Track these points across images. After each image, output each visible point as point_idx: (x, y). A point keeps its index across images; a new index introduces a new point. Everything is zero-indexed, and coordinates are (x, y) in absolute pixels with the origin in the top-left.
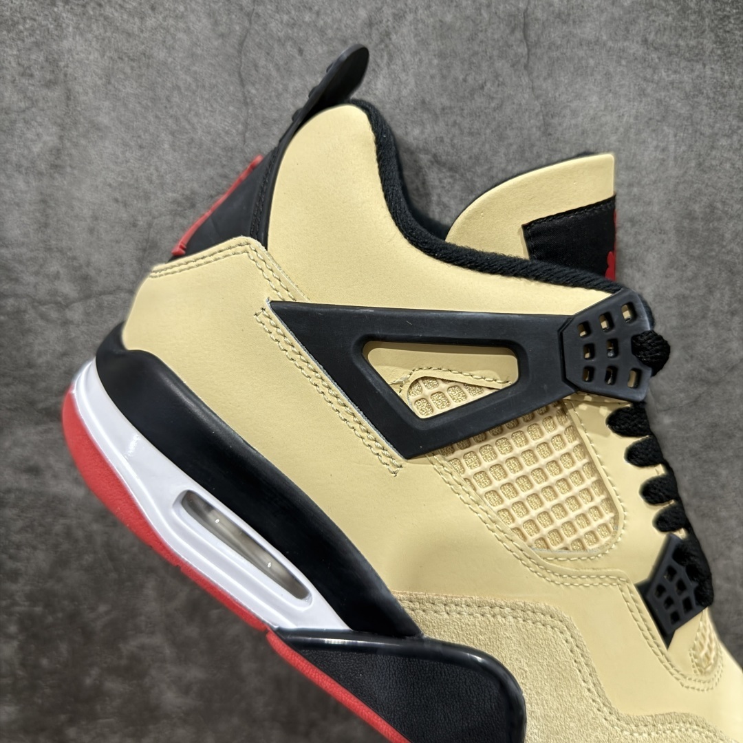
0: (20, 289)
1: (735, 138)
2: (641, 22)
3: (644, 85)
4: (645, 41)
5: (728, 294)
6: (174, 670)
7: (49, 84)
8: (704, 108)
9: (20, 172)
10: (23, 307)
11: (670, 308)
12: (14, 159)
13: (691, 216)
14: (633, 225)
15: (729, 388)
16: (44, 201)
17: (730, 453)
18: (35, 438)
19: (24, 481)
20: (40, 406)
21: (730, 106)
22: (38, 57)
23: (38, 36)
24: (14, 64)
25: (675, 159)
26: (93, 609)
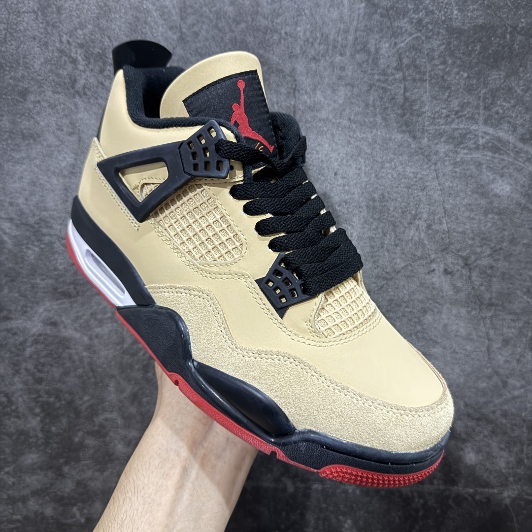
0: (52, 232)
1: (393, 163)
2: (348, 111)
3: (350, 139)
4: (350, 119)
5: (393, 236)
6: (122, 432)
7: (70, 134)
8: (377, 149)
9: (55, 175)
10: (53, 240)
11: (366, 243)
12: (52, 169)
13: (373, 200)
14: (346, 204)
15: (397, 282)
16: (66, 189)
17: (400, 314)
18: (56, 307)
19: (49, 330)
20: (60, 290)
21: (390, 148)
22: (66, 121)
23: (66, 112)
24: (54, 125)
25: (365, 173)
26: (81, 399)
